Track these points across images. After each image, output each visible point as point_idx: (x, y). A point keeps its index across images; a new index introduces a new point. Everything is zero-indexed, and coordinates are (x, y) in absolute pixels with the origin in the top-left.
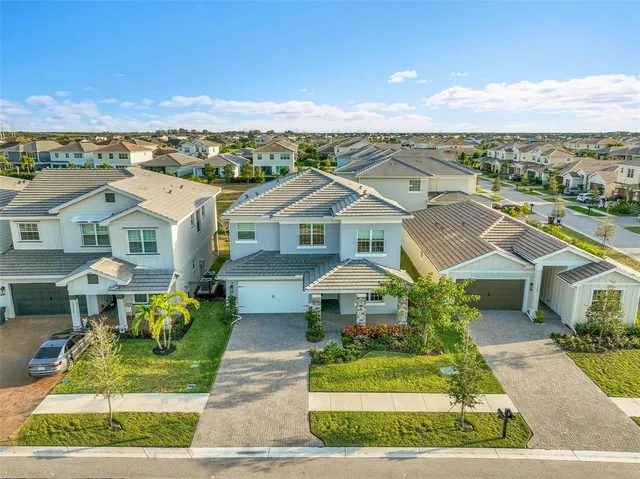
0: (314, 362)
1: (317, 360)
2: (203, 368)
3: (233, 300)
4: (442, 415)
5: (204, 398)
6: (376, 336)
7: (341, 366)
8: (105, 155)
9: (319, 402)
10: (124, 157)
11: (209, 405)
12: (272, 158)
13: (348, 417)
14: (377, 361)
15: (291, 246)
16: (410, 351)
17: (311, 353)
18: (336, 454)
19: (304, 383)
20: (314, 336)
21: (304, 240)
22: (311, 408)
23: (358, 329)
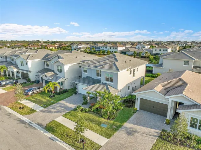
2: (52, 102)
5: (42, 109)
8: (112, 48)
10: (116, 48)
12: (160, 50)
17: (77, 107)
19: (64, 113)
21: (98, 75)
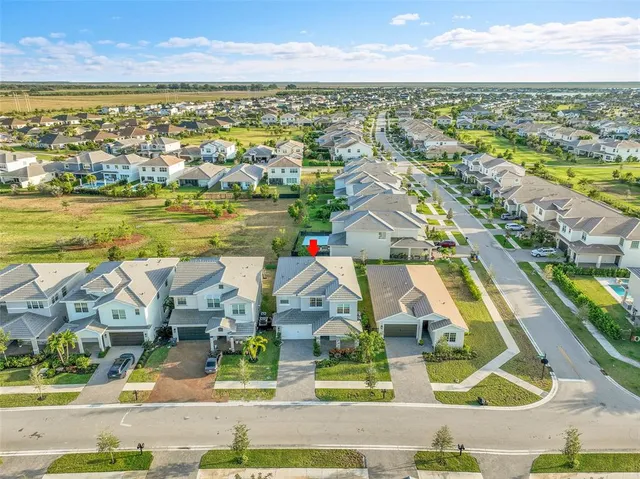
0: (317, 367)
1: (319, 366)
2: (272, 369)
3: (280, 334)
4: (364, 391)
5: (275, 383)
6: (344, 354)
7: (328, 368)
8: (149, 169)
9: (319, 385)
10: (164, 170)
11: (278, 386)
12: (283, 171)
13: (329, 391)
14: (343, 366)
15: (306, 307)
16: (357, 361)
17: (316, 362)
18: (324, 404)
19: (313, 376)
20: (317, 353)
21: (313, 304)
22: (316, 387)
23: (336, 351)
